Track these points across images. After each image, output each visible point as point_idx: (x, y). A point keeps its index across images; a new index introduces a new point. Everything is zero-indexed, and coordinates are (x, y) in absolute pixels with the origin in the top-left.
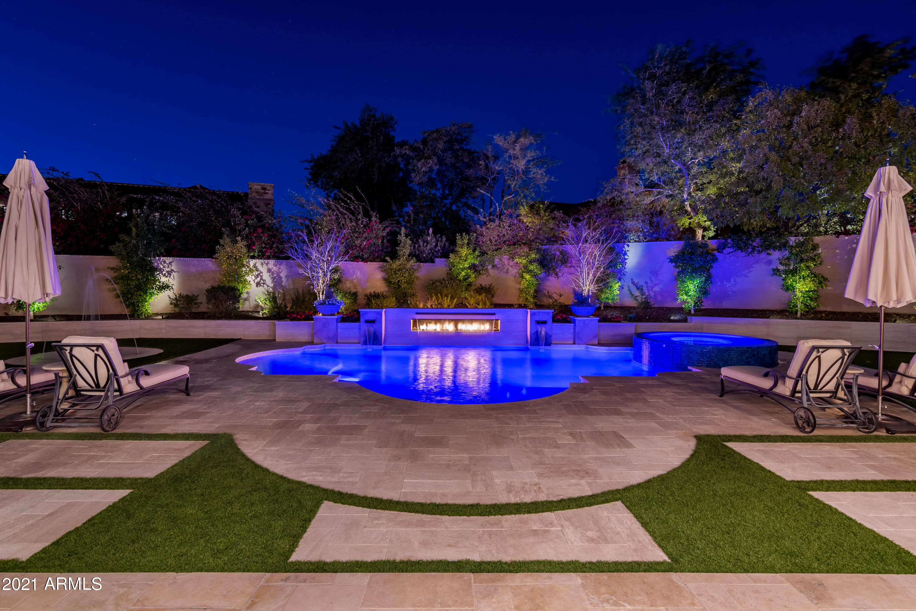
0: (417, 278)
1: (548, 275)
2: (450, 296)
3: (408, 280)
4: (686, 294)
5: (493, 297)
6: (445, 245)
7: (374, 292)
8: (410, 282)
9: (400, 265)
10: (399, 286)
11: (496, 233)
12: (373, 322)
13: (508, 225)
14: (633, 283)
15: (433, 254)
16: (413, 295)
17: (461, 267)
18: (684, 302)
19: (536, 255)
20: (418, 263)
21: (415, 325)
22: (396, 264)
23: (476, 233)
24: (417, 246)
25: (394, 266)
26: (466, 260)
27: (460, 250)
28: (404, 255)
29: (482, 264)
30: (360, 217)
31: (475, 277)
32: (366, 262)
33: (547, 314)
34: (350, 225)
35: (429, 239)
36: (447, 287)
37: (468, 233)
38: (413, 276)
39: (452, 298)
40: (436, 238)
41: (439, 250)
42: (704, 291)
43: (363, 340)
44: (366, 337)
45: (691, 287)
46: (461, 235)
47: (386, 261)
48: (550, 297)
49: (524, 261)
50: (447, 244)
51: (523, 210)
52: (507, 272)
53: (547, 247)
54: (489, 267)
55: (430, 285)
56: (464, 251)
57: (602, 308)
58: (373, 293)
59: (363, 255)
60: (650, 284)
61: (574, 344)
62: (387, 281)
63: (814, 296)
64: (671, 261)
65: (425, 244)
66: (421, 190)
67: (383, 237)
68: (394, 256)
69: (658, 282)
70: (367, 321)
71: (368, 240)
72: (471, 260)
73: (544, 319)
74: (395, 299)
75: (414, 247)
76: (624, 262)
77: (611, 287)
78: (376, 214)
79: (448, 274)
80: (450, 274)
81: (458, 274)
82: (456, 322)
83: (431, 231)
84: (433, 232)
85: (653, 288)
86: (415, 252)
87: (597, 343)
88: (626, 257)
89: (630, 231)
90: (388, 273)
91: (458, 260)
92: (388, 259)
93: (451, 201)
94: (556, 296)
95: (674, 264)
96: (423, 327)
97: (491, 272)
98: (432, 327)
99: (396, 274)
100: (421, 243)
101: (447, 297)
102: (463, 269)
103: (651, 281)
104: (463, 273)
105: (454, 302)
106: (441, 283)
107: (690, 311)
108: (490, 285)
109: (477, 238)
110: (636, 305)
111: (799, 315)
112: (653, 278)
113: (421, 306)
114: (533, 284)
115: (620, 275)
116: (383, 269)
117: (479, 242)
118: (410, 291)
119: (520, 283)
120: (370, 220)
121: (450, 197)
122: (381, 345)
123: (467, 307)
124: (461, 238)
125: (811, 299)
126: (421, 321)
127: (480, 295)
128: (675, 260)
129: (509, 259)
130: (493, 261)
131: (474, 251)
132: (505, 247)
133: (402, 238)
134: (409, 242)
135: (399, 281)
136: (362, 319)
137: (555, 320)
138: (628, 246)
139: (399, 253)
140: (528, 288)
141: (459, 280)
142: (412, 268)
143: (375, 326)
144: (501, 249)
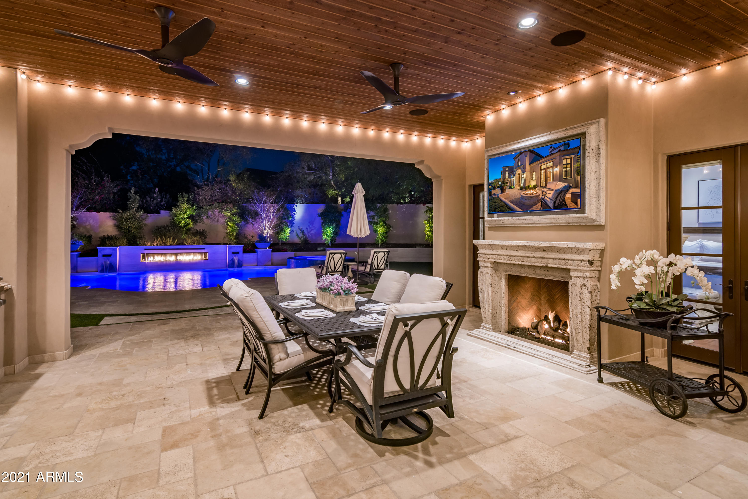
0: (145, 225)
1: (247, 224)
2: (172, 237)
3: (137, 226)
4: (327, 235)
5: (205, 238)
6: (169, 200)
7: (108, 235)
8: (139, 228)
9: (130, 215)
10: (129, 231)
11: (209, 193)
12: (110, 256)
13: (218, 188)
14: (299, 229)
15: (158, 207)
16: (142, 238)
17: (182, 217)
18: (325, 240)
19: (237, 210)
20: (146, 214)
21: (144, 257)
22: (126, 215)
23: (194, 193)
24: (144, 201)
25: (125, 216)
26: (185, 213)
27: (181, 205)
28: (134, 208)
29: (199, 215)
30: (93, 176)
31: (193, 224)
32: (99, 212)
33: (240, 248)
34: (83, 182)
35: (155, 196)
36: (170, 231)
37: (187, 193)
38: (142, 224)
39: (174, 239)
40: (161, 195)
41: (164, 204)
42: (335, 233)
43: (100, 269)
44: (103, 267)
45: (329, 231)
46: (182, 194)
47: (118, 212)
48: (246, 238)
49: (229, 214)
50: (170, 200)
51: (232, 178)
52: (218, 221)
53: (245, 205)
54: (204, 217)
55: (156, 230)
56: (184, 206)
57: (280, 244)
58: (106, 236)
59: (96, 207)
60: (309, 229)
61: (257, 265)
62: (118, 227)
63: (386, 235)
64: (319, 216)
65: (152, 200)
66: (148, 154)
67: (114, 193)
68: (125, 208)
69: (313, 228)
70: (104, 256)
71: (101, 195)
72: (190, 212)
73: (237, 251)
74: (126, 240)
75: (142, 201)
76: (293, 216)
77: (285, 231)
78: (108, 175)
79: (171, 222)
80: (173, 222)
81: (179, 222)
82: (176, 254)
83: (157, 190)
84: (158, 191)
85: (310, 231)
86: (143, 205)
87: (271, 264)
88: (295, 213)
89: (298, 197)
90: (119, 221)
91: (179, 212)
92: (120, 210)
93: (175, 163)
94: (250, 238)
95: (320, 218)
96: (151, 259)
97: (206, 221)
98: (159, 259)
99: (126, 221)
100: (149, 199)
101: (170, 238)
102: (183, 219)
103: (310, 227)
104: (183, 222)
105: (176, 242)
106: (165, 229)
107: (329, 245)
108: (204, 230)
109: (195, 196)
110: (300, 242)
111: (380, 246)
112: (311, 226)
113: (149, 244)
114: (235, 229)
115: (291, 224)
116: (114, 218)
117: (196, 199)
118: (138, 234)
119: (226, 229)
120: (102, 179)
121: (174, 161)
122: (116, 272)
123: (185, 245)
124: (182, 196)
125: (384, 237)
126: (148, 255)
127: (195, 236)
128: (322, 215)
129: (219, 212)
130: (207, 213)
131: (192, 206)
132: (216, 204)
133: (132, 194)
134: (138, 198)
135: (129, 227)
136: (100, 254)
137: (245, 251)
138: (296, 206)
139: (129, 206)
140: (232, 232)
141: (181, 227)
142: (141, 216)
143: (111, 259)
144: (213, 205)
